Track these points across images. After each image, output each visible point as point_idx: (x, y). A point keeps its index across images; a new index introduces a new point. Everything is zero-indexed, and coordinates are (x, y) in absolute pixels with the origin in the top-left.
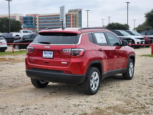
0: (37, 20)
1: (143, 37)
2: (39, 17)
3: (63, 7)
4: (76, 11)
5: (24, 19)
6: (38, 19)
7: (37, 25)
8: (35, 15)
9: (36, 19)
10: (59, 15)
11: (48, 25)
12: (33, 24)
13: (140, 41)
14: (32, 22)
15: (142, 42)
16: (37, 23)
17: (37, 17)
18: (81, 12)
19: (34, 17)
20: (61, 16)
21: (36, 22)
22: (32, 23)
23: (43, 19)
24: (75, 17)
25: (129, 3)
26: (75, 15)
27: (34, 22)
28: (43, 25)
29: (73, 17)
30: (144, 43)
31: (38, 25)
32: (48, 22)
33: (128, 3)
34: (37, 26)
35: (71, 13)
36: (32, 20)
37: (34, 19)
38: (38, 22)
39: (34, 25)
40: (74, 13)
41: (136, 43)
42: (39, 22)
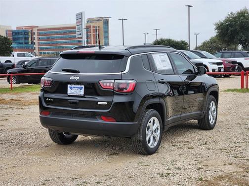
0: (36, 36)
1: (221, 61)
2: (38, 30)
3: (81, 13)
4: (99, 20)
5: (14, 34)
6: (36, 34)
7: (35, 44)
8: (32, 28)
9: (33, 34)
10: (75, 28)
11: (53, 44)
12: (28, 43)
13: (216, 67)
14: (26, 39)
15: (219, 69)
16: (36, 41)
17: (35, 31)
18: (108, 22)
19: (30, 31)
20: (79, 29)
21: (33, 39)
22: (27, 41)
23: (45, 34)
24: (99, 30)
25: (191, 6)
26: (99, 27)
27: (30, 39)
28: (45, 44)
29: (95, 31)
30: (222, 70)
31: (37, 44)
32: (53, 39)
33: (189, 6)
34: (36, 46)
35: (92, 24)
36: (27, 36)
37: (30, 34)
38: (36, 39)
39: (30, 43)
40: (96, 24)
41: (211, 71)
42: (39, 39)
